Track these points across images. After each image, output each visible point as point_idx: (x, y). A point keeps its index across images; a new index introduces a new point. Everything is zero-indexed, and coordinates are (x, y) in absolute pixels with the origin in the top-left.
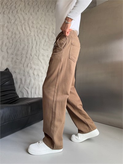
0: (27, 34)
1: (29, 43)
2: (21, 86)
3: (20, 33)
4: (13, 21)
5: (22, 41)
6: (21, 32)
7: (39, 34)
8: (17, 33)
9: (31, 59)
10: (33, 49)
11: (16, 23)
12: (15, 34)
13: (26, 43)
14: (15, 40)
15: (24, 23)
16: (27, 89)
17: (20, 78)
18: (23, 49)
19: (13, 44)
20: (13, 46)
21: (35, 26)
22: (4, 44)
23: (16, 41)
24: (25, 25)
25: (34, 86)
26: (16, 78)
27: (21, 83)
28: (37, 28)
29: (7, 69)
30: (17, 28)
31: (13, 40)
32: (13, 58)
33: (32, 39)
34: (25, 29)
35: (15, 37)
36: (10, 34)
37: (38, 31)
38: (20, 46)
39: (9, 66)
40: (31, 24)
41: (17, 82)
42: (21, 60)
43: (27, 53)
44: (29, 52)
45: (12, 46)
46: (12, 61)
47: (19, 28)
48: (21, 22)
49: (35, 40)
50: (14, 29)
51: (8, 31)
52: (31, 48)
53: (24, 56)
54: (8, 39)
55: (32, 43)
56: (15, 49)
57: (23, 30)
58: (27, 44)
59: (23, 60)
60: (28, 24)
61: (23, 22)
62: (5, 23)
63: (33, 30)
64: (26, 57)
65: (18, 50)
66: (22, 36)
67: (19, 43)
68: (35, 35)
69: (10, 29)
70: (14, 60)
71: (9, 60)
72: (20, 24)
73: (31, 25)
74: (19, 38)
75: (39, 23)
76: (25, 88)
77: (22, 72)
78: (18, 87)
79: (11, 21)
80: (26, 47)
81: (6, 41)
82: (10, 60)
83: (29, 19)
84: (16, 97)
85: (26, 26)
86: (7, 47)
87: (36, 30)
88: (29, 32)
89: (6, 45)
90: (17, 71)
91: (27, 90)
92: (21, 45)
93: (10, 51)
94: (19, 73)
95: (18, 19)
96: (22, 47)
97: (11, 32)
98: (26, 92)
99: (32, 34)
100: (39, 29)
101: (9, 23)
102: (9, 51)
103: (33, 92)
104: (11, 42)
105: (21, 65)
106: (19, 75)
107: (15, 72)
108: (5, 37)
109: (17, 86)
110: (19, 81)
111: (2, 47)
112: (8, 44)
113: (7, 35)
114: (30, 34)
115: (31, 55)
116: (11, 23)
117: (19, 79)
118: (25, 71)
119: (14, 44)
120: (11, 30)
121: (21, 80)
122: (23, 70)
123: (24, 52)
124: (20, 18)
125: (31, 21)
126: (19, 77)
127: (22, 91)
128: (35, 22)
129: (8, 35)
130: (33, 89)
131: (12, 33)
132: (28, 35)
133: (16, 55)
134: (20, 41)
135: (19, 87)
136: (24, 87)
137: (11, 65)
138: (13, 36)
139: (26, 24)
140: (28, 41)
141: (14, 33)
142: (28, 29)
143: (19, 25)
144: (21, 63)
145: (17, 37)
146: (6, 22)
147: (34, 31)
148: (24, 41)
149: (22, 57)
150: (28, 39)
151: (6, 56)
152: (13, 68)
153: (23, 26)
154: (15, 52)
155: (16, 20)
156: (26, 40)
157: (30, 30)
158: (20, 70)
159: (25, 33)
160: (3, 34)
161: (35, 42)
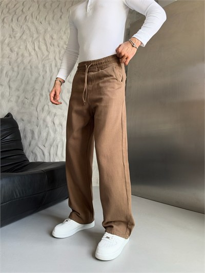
0: (42, 56)
1: (46, 72)
2: (33, 143)
3: (30, 54)
4: (18, 35)
5: (33, 67)
6: (33, 53)
8: (26, 54)
11: (24, 37)
12: (23, 55)
14: (22, 67)
15: (38, 38)
16: (42, 147)
17: (31, 130)
18: (36, 81)
19: (18, 74)
20: (19, 77)
21: (56, 44)
22: (4, 72)
23: (24, 69)
24: (39, 42)
25: (55, 142)
26: (24, 130)
27: (33, 137)
28: (59, 47)
29: (9, 115)
30: (26, 46)
31: (18, 67)
32: (19, 97)
33: (51, 65)
34: (39, 48)
35: (22, 61)
36: (14, 56)
37: (61, 52)
38: (30, 76)
39: (12, 109)
40: (48, 40)
41: (25, 137)
42: (33, 99)
43: (42, 89)
44: (46, 86)
45: (17, 77)
46: (17, 102)
47: (28, 46)
48: (32, 36)
49: (56, 66)
50: (21, 47)
51: (11, 50)
52: (49, 79)
53: (38, 93)
54: (10, 64)
55: (51, 71)
56: (22, 81)
57: (35, 50)
58: (43, 73)
59: (36, 99)
60: (45, 40)
61: (35, 36)
62: (5, 38)
63: (52, 49)
64: (42, 95)
65: (28, 83)
66: (34, 60)
67: (29, 72)
68: (55, 59)
69: (14, 47)
70: (20, 100)
71: (12, 99)
72: (30, 40)
73: (50, 41)
74: (29, 63)
75: (62, 39)
76: (40, 146)
77: (34, 119)
78: (28, 144)
79: (16, 34)
80: (41, 78)
81: (7, 68)
82: (14, 99)
83: (45, 32)
84: (25, 161)
86: (8, 79)
87: (57, 50)
88: (46, 53)
89: (7, 75)
90: (26, 118)
91: (43, 149)
92: (32, 75)
93: (14, 86)
94: (29, 122)
95: (28, 32)
96: (33, 78)
97: (15, 53)
98: (41, 153)
99: (51, 56)
100: (63, 48)
101: (12, 38)
102: (12, 84)
103: (52, 152)
104: (16, 69)
105: (32, 108)
106: (29, 125)
107: (23, 120)
108: (6, 62)
109: (25, 143)
110: (29, 135)
112: (10, 73)
113: (8, 57)
114: (48, 56)
116: (15, 37)
117: (29, 131)
118: (39, 118)
119: (20, 72)
120: (16, 50)
121: (33, 132)
122: (36, 115)
123: (38, 87)
124: (31, 30)
125: (48, 34)
126: (28, 128)
127: (34, 151)
128: (55, 36)
129: (11, 58)
130: (52, 148)
131: (17, 54)
132: (44, 57)
133: (25, 91)
134: (31, 67)
135: (30, 145)
136: (37, 145)
137: (16, 109)
138: (19, 60)
139: (41, 39)
140: (44, 68)
141: (20, 54)
142: (43, 47)
143: (29, 42)
144: (32, 105)
145: (26, 61)
146: (7, 35)
147: (54, 51)
148: (37, 67)
149: (34, 94)
150: (44, 65)
151: (7, 94)
152: (18, 112)
153: (35, 43)
154: (23, 86)
155: (23, 33)
156: (40, 66)
157: (47, 50)
158: (31, 116)
159: (39, 56)
160: (3, 57)
161: (56, 69)
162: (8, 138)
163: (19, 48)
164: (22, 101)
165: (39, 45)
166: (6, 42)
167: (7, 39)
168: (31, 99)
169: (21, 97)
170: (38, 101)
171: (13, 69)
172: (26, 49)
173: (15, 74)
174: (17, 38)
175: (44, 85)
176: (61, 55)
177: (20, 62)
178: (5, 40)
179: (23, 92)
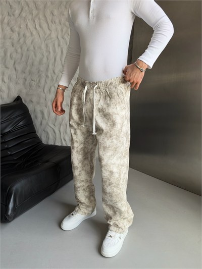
0: (44, 35)
1: (50, 52)
2: (44, 122)
3: (32, 34)
4: (17, 12)
5: (36, 48)
6: (35, 33)
7: (64, 34)
8: (28, 34)
9: (55, 79)
10: (56, 62)
11: (24, 14)
12: (24, 35)
13: (45, 52)
14: (25, 48)
15: (38, 14)
16: (52, 126)
17: (40, 111)
18: (40, 62)
19: (22, 55)
20: (24, 59)
21: (57, 21)
22: (8, 54)
23: (28, 50)
24: (39, 19)
25: (63, 122)
26: (34, 111)
27: (43, 117)
28: (60, 24)
29: (18, 99)
30: (27, 25)
31: (21, 48)
32: (26, 80)
33: (54, 44)
34: (40, 26)
35: (25, 42)
36: (15, 36)
37: (64, 30)
38: (34, 57)
39: (21, 91)
40: (49, 17)
41: (36, 117)
42: (39, 81)
43: (47, 70)
44: (51, 67)
45: (21, 59)
46: (24, 84)
47: (29, 24)
48: (31, 13)
49: (59, 45)
50: (22, 26)
51: (12, 30)
52: (54, 60)
53: (43, 74)
54: (13, 46)
55: (55, 51)
56: (27, 63)
57: (36, 29)
58: (47, 54)
59: (43, 81)
60: (45, 16)
61: (35, 12)
62: (4, 16)
63: (53, 27)
64: (47, 76)
65: (33, 65)
66: (37, 40)
67: (33, 53)
68: (57, 38)
69: (15, 27)
70: (27, 82)
71: (19, 82)
72: (30, 17)
73: (51, 18)
74: (32, 43)
75: (63, 15)
76: (50, 125)
77: (42, 101)
78: (39, 123)
79: (15, 11)
80: (45, 59)
81: (10, 50)
82: (21, 81)
83: (45, 7)
85: (41, 21)
86: (13, 61)
87: (59, 28)
88: (48, 32)
89: (11, 57)
90: (35, 99)
91: (53, 128)
92: (36, 56)
93: (19, 68)
94: (38, 103)
95: (26, 8)
96: (38, 59)
97: (17, 33)
98: (52, 131)
99: (54, 35)
100: (65, 25)
101: (11, 16)
102: (17, 67)
103: (62, 130)
104: (19, 50)
105: (40, 90)
106: (38, 106)
107: (32, 102)
108: (8, 43)
109: (37, 123)
110: (39, 115)
111: (5, 61)
112: (14, 55)
113: (10, 38)
114: (50, 35)
115: (55, 73)
116: (14, 15)
117: (39, 112)
118: (47, 100)
119: (24, 54)
120: (17, 29)
121: (43, 113)
122: (44, 97)
123: (42, 68)
124: (30, 6)
125: (48, 10)
126: (38, 108)
127: (45, 130)
128: (56, 13)
129: (13, 39)
130: (62, 127)
131: (19, 34)
132: (46, 36)
133: (30, 73)
134: (34, 48)
135: (41, 124)
136: (47, 124)
137: (24, 91)
138: (22, 41)
139: (41, 16)
140: (47, 48)
141: (22, 34)
142: (45, 26)
143: (29, 20)
144: (39, 86)
145: (28, 42)
146: (6, 13)
147: (56, 30)
148: (40, 48)
149: (40, 76)
150: (47, 46)
151: (14, 76)
152: (27, 94)
153: (36, 21)
154: (28, 68)
155: (22, 9)
156: (43, 46)
157: (49, 29)
158: (40, 98)
159: (41, 35)
160: (4, 37)
161: (60, 49)
162: (21, 123)
163: (20, 27)
164: (29, 83)
165: (40, 23)
166: (6, 21)
167: (6, 18)
168: (38, 81)
169: (28, 80)
170: (44, 82)
171: (17, 50)
172: (27, 27)
173: (19, 56)
174: (16, 16)
175: (48, 66)
176: (63, 33)
177: (22, 43)
178: (4, 19)
179: (29, 74)
